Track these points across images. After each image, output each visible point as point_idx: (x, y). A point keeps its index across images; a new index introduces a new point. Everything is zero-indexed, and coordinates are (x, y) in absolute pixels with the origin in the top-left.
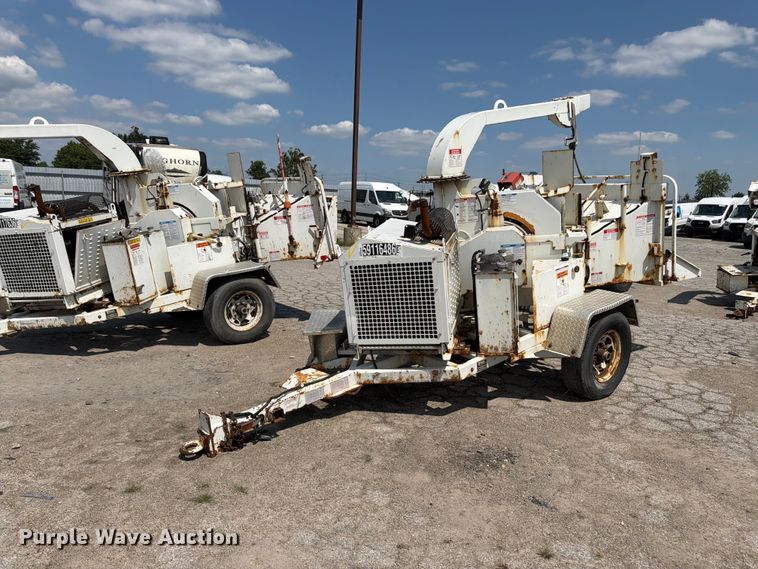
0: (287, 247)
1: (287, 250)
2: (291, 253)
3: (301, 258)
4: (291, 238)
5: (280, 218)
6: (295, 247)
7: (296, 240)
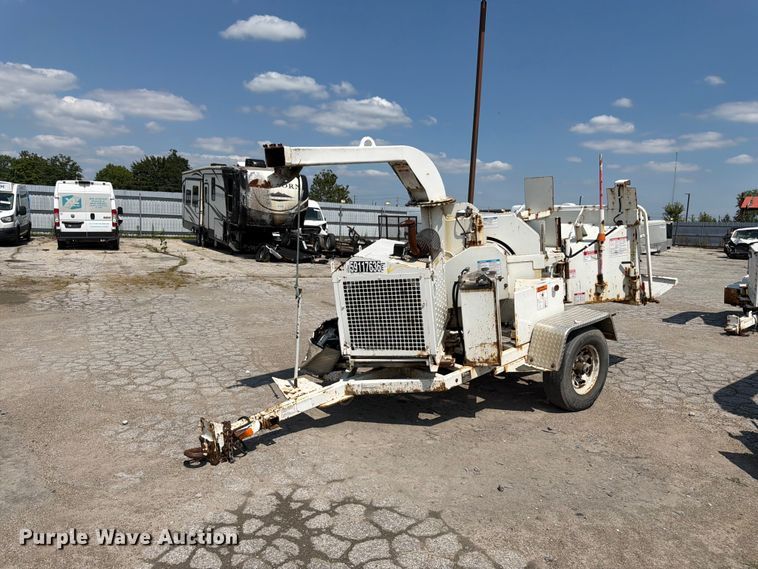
0: (594, 287)
1: (594, 291)
2: (598, 294)
3: (607, 300)
4: (600, 277)
5: (590, 253)
6: (603, 288)
7: (605, 280)
